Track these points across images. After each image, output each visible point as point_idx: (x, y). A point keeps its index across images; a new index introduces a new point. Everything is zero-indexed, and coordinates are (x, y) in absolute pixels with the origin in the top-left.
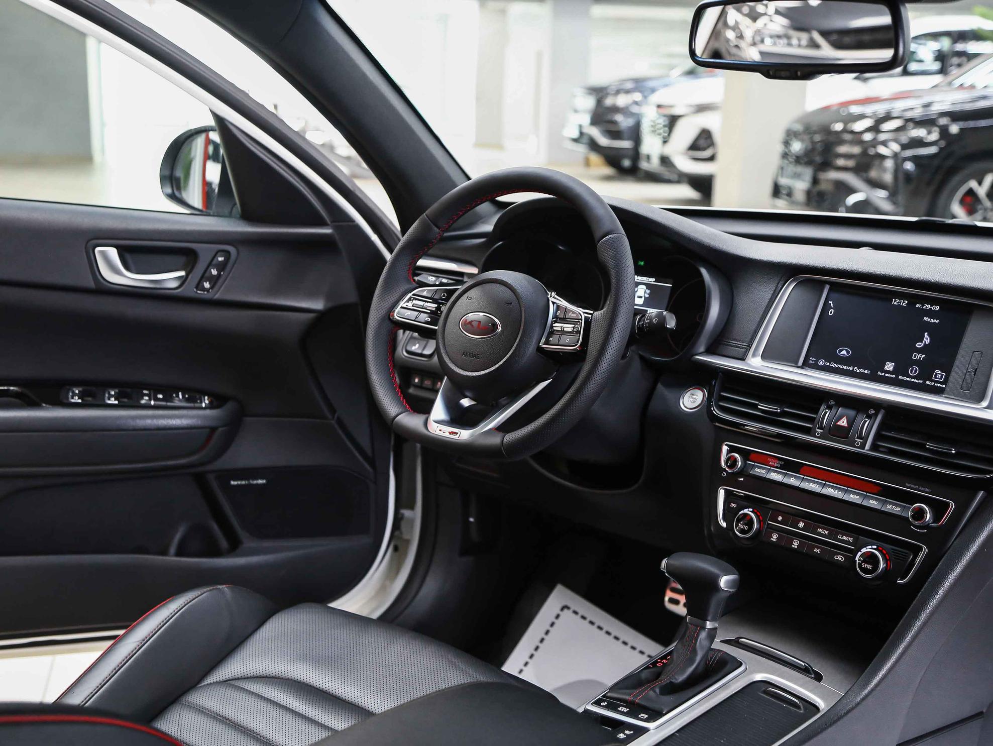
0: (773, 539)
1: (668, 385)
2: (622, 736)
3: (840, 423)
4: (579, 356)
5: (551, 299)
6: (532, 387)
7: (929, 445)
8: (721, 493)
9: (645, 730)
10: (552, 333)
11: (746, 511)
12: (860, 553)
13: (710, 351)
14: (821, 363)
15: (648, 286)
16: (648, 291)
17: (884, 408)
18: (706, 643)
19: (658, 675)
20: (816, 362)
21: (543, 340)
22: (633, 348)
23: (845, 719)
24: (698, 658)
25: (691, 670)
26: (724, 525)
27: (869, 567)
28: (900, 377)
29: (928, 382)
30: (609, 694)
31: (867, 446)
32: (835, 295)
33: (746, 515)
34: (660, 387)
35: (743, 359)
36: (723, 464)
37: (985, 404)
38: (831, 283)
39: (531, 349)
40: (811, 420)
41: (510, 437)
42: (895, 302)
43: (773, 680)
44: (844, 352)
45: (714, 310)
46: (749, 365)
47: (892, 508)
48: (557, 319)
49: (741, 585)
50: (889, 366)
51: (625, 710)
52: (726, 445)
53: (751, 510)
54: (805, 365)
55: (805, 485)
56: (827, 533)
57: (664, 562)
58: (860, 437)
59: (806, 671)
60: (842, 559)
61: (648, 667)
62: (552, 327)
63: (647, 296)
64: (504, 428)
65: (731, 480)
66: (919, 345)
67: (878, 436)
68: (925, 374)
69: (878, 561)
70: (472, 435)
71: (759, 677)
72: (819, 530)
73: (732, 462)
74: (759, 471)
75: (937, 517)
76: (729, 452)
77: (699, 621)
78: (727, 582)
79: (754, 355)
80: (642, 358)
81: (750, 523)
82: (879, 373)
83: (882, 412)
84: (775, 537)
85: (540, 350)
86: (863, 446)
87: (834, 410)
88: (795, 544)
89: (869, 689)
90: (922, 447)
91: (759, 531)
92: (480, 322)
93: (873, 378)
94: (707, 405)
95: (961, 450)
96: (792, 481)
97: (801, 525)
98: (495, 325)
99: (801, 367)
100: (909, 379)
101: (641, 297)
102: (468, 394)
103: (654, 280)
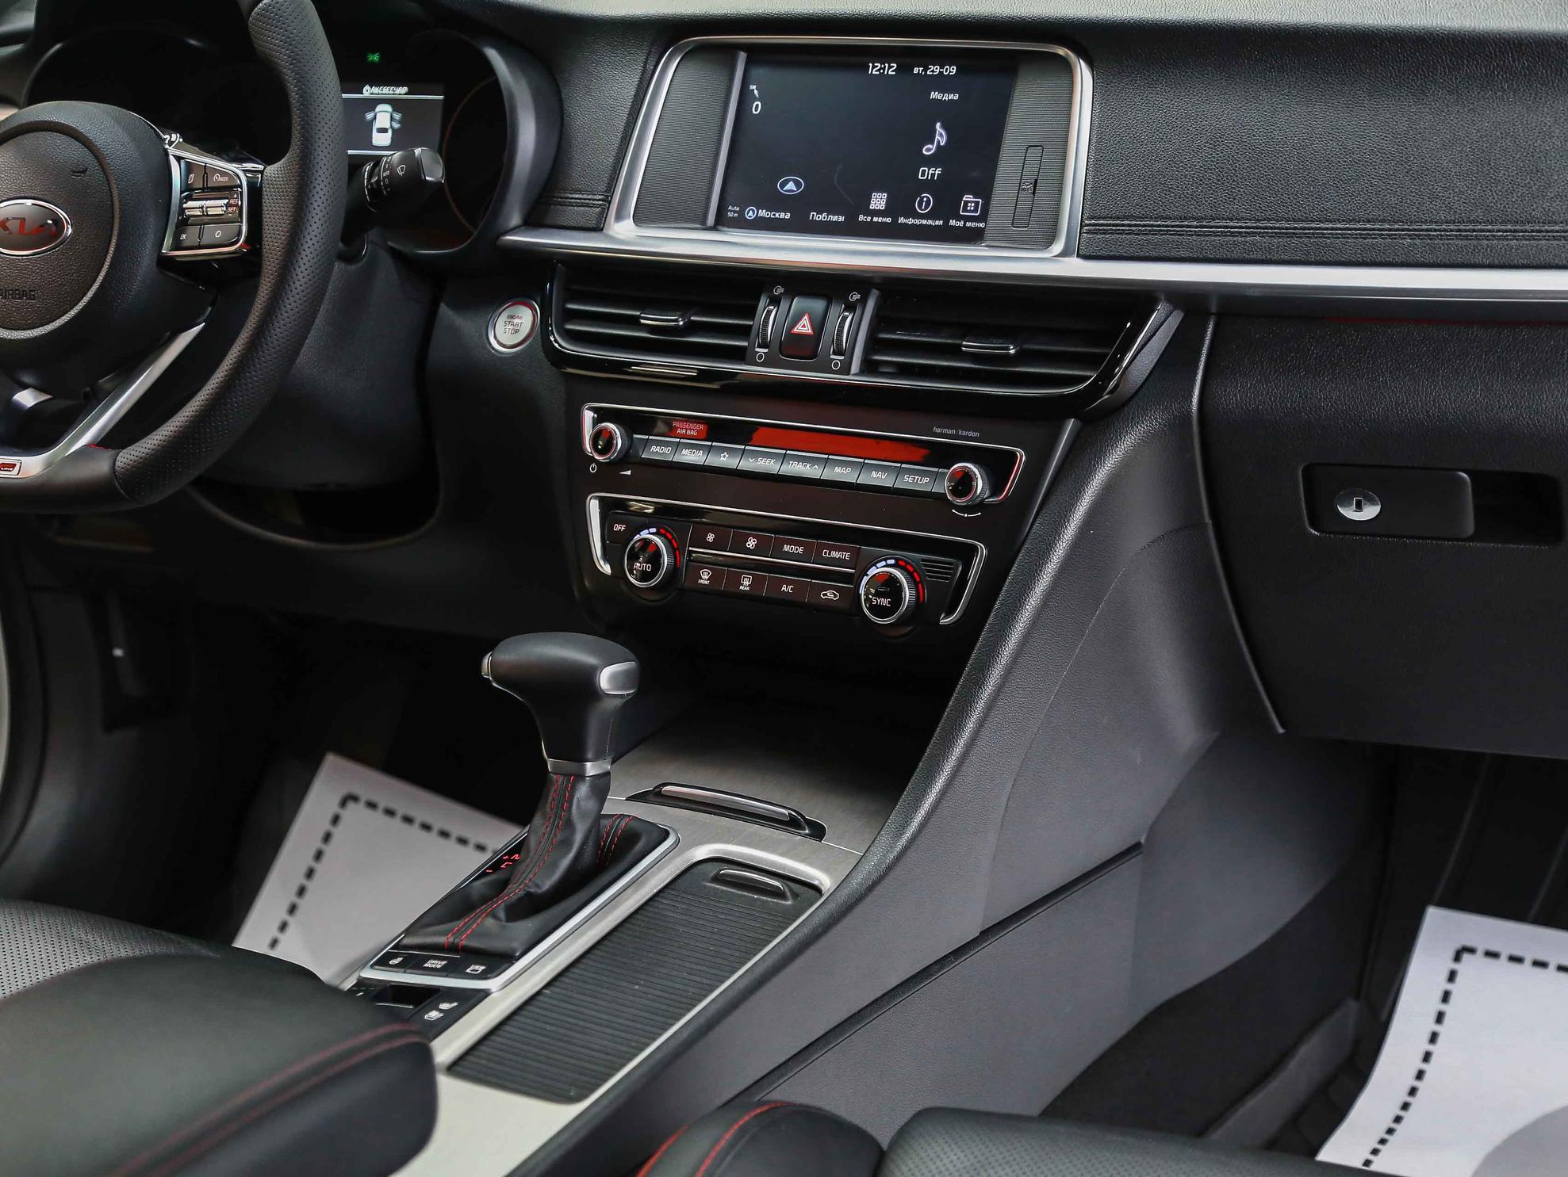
0: (702, 581)
1: (460, 306)
2: (434, 1015)
3: (798, 329)
4: (247, 263)
5: (171, 150)
6: (162, 345)
7: (968, 345)
8: (594, 507)
9: (485, 994)
10: (184, 223)
11: (644, 534)
12: (866, 579)
13: (534, 219)
14: (750, 215)
15: (396, 104)
16: (397, 116)
17: (878, 286)
18: (590, 805)
19: (503, 885)
20: (741, 213)
21: (168, 241)
22: (373, 234)
23: (869, 899)
24: (578, 838)
25: (565, 863)
26: (607, 569)
27: (885, 602)
28: (901, 220)
29: (952, 223)
30: (407, 941)
31: (855, 366)
32: (759, 72)
33: (646, 543)
34: (444, 310)
35: (598, 228)
36: (588, 447)
37: (1058, 247)
38: (749, 48)
39: (146, 262)
40: (744, 332)
41: (128, 456)
42: (874, 69)
43: (730, 853)
44: (791, 186)
45: (527, 135)
46: (612, 239)
47: (916, 480)
48: (189, 192)
49: (645, 681)
50: (878, 201)
51: (439, 964)
52: (590, 409)
53: (653, 530)
54: (721, 222)
55: (748, 464)
56: (800, 550)
57: (486, 661)
58: (838, 352)
59: (793, 823)
60: (835, 596)
61: (484, 874)
62: (182, 210)
63: (396, 126)
64: (115, 439)
65: (608, 478)
66: (929, 150)
67: (874, 344)
68: (947, 206)
69: (900, 589)
70: (49, 464)
71: (702, 852)
72: (787, 548)
73: (603, 441)
74: (658, 451)
75: (997, 483)
76: (596, 422)
77: (568, 766)
78: (614, 678)
79: (619, 217)
80: (396, 255)
81: (656, 556)
82: (861, 218)
83: (874, 295)
84: (705, 577)
85: (164, 263)
86: (846, 369)
87: (784, 305)
88: (746, 583)
89: (908, 835)
90: (955, 352)
91: (674, 571)
92: (23, 220)
93: (851, 229)
94: (542, 329)
95: (1026, 346)
96: (724, 460)
97: (751, 543)
98: (58, 221)
99: (714, 228)
100: (918, 222)
101: (383, 130)
102: (27, 379)
103: (405, 89)
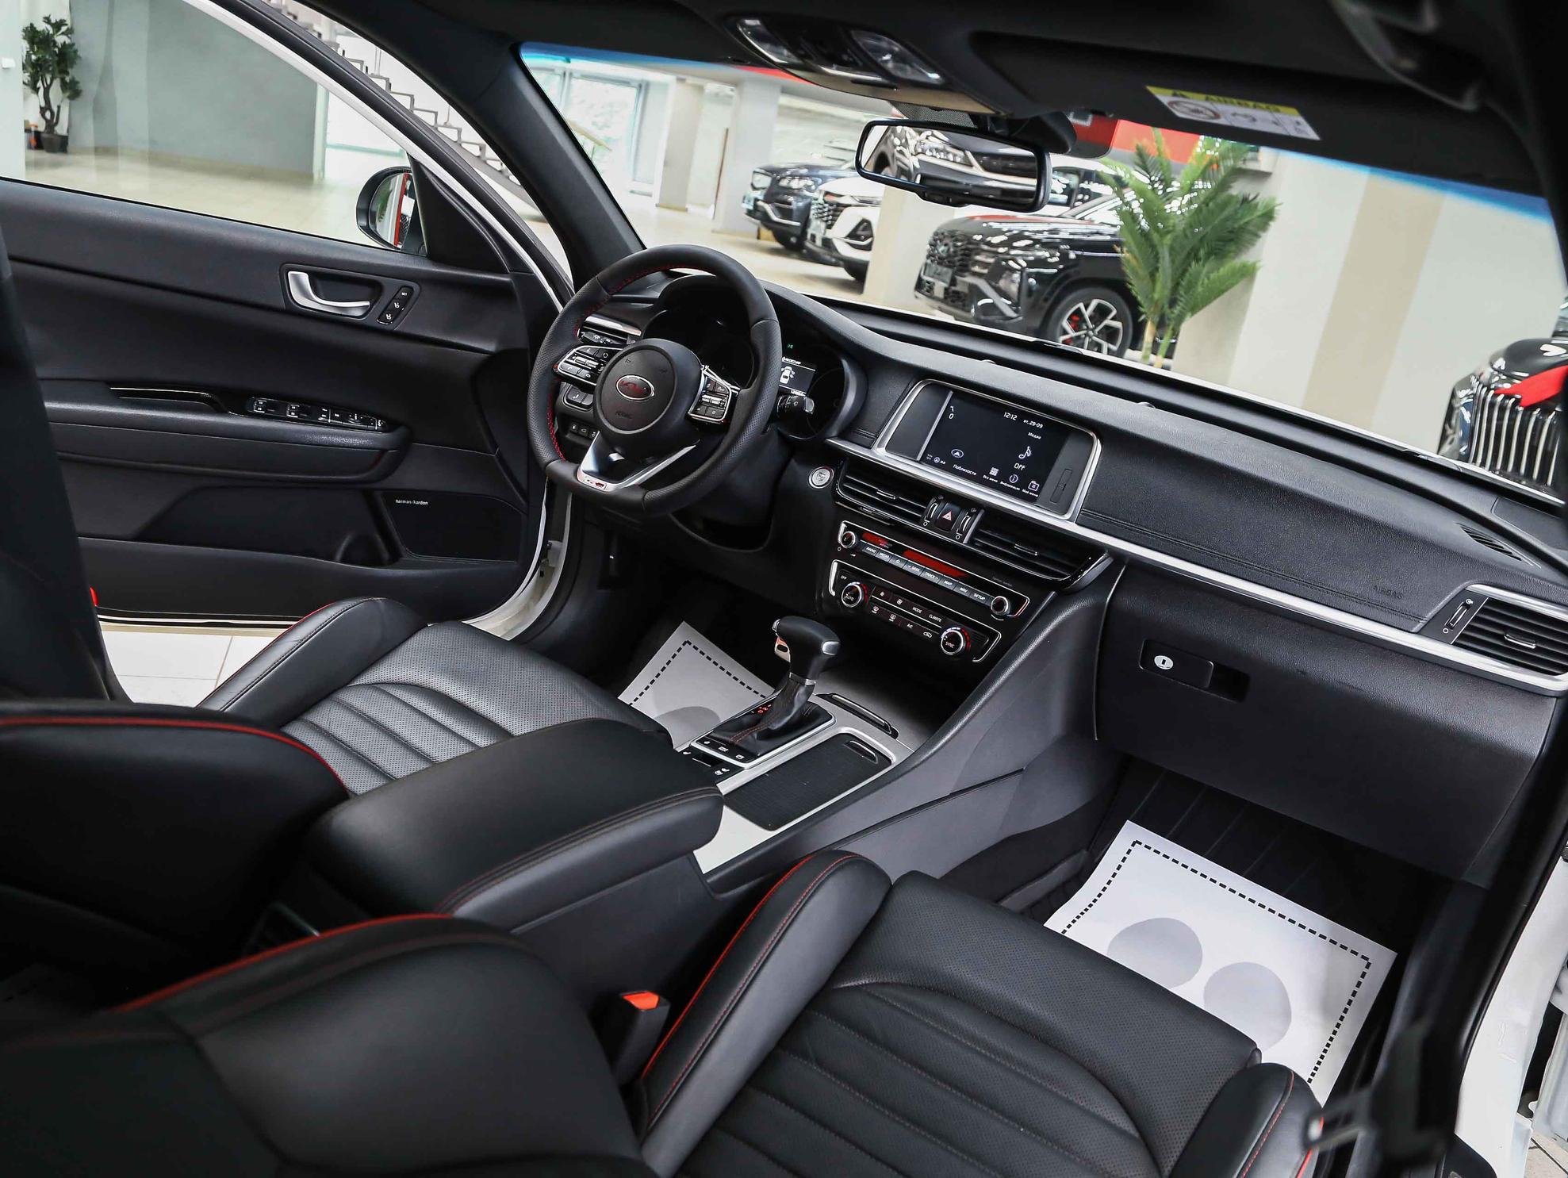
0: (873, 612)
1: (800, 462)
2: (719, 773)
3: (945, 517)
4: (723, 428)
5: (704, 372)
6: (676, 450)
7: (1017, 546)
8: (835, 566)
9: (740, 769)
10: (700, 403)
11: (853, 584)
12: (945, 633)
13: (842, 436)
14: (937, 460)
15: (794, 368)
16: (793, 373)
17: (985, 509)
18: (803, 698)
19: (759, 721)
20: (933, 459)
21: (692, 409)
22: (773, 424)
23: (911, 773)
24: (795, 710)
25: (787, 719)
26: (833, 594)
27: (952, 645)
28: (1002, 483)
29: (1024, 491)
30: (712, 734)
31: (965, 541)
32: (957, 401)
33: (853, 587)
34: (793, 461)
35: (869, 448)
36: (840, 540)
37: (1067, 516)
38: (955, 391)
39: (679, 416)
40: (921, 511)
41: (652, 495)
42: (1007, 415)
43: (855, 733)
44: (957, 454)
45: (850, 399)
46: (875, 454)
47: (978, 597)
48: (706, 391)
49: (840, 651)
50: (994, 472)
51: (725, 750)
52: (845, 523)
53: (858, 583)
54: (923, 460)
55: (907, 568)
56: (920, 611)
57: (776, 623)
58: (960, 532)
59: (885, 728)
60: (930, 636)
61: (750, 713)
62: (701, 398)
63: (792, 377)
64: (647, 485)
65: (844, 555)
66: (1022, 457)
67: (976, 533)
68: (1023, 483)
69: (960, 642)
70: (617, 489)
71: (844, 730)
72: (914, 609)
73: (847, 540)
74: (870, 550)
75: (1013, 610)
76: (846, 530)
77: (798, 678)
78: (829, 647)
79: (879, 446)
80: (779, 434)
81: (856, 595)
82: (985, 477)
83: (983, 511)
84: (875, 610)
85: (688, 417)
86: (961, 540)
87: (942, 504)
88: (892, 618)
89: (935, 749)
90: (1010, 547)
91: (863, 602)
92: (635, 385)
93: (978, 480)
94: (831, 486)
95: (1043, 554)
96: (897, 563)
97: (900, 602)
98: (649, 389)
99: (919, 462)
100: (1009, 486)
101: (786, 377)
102: (617, 450)
103: (799, 363)
